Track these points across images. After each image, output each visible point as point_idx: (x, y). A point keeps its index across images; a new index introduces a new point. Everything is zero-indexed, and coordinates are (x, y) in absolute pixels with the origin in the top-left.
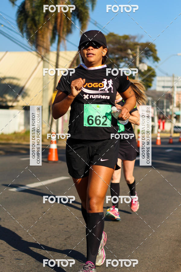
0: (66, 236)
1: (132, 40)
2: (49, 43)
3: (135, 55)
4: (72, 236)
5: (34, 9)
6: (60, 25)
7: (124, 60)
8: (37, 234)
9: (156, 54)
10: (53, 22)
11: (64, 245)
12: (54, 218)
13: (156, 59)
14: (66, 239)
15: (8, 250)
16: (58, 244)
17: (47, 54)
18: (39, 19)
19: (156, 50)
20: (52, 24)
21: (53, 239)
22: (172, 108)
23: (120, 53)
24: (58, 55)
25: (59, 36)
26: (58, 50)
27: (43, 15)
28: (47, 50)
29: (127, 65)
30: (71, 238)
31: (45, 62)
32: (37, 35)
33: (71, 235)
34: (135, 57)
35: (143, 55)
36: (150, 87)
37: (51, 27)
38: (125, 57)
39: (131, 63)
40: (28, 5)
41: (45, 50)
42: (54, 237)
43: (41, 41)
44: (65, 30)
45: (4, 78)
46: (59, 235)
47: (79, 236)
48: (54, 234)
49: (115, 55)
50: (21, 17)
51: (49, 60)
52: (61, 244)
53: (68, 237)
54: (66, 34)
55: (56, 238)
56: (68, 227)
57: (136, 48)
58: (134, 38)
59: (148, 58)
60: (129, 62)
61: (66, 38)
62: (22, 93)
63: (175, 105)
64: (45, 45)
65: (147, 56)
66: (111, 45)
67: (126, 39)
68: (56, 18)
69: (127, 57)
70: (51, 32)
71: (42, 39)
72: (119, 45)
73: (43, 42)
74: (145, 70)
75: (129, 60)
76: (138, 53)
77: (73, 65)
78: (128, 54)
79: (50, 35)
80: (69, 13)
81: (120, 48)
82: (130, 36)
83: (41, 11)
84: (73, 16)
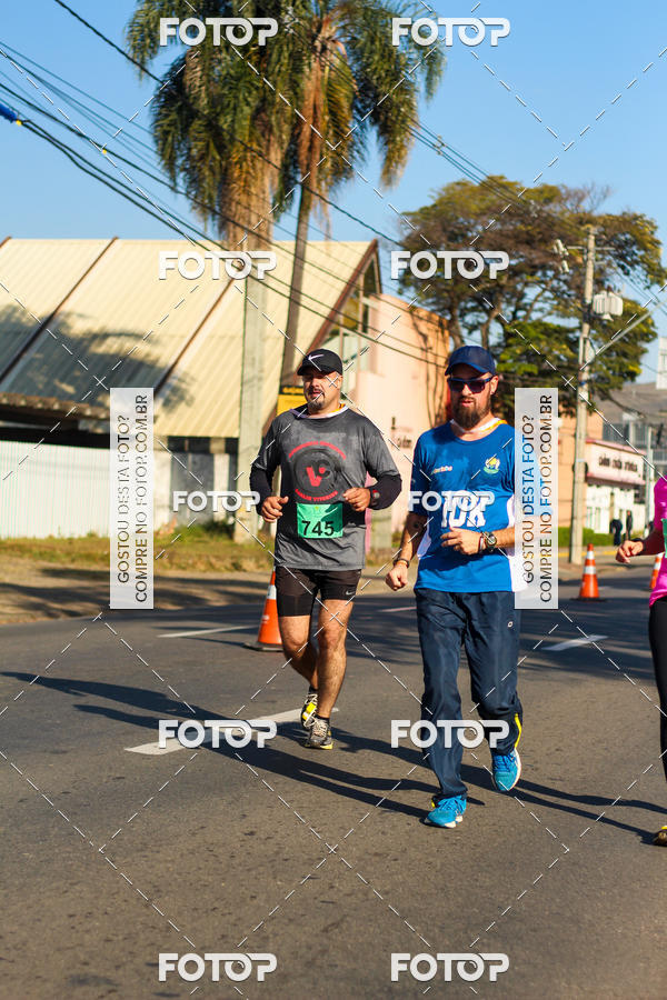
0: (326, 918)
1: (570, 206)
2: (269, 213)
3: (580, 260)
4: (348, 919)
5: (216, 90)
6: (311, 149)
7: (539, 274)
8: (227, 911)
9: (657, 256)
10: (286, 138)
11: (320, 951)
12: (286, 856)
13: (658, 275)
14: (326, 930)
15: (132, 962)
16: (300, 947)
18: (233, 121)
19: (656, 243)
20: (281, 143)
21: (282, 929)
24: (299, 259)
25: (305, 187)
26: (299, 238)
27: (247, 110)
28: (262, 240)
29: (548, 294)
30: (344, 926)
32: (225, 180)
33: (345, 916)
34: (579, 269)
35: (609, 258)
36: (632, 375)
37: (276, 156)
38: (544, 267)
39: (563, 287)
40: (195, 77)
41: (254, 240)
42: (286, 921)
43: (238, 203)
44: (328, 165)
45: (103, 336)
46: (303, 915)
47: (371, 920)
48: (287, 911)
50: (167, 116)
52: (309, 947)
53: (333, 924)
54: (329, 177)
55: (292, 926)
56: (332, 887)
57: (587, 233)
58: (580, 196)
59: (627, 274)
60: (555, 284)
62: (166, 392)
64: (254, 218)
65: (622, 263)
66: (492, 222)
67: (548, 201)
68: (297, 124)
69: (551, 268)
70: (276, 172)
71: (244, 198)
72: (522, 222)
73: (248, 208)
74: (612, 316)
75: (556, 277)
76: (591, 255)
77: (353, 289)
78: (554, 256)
79: (272, 183)
80: (345, 104)
81: (527, 233)
82: (563, 191)
83: (241, 97)
84: (358, 117)
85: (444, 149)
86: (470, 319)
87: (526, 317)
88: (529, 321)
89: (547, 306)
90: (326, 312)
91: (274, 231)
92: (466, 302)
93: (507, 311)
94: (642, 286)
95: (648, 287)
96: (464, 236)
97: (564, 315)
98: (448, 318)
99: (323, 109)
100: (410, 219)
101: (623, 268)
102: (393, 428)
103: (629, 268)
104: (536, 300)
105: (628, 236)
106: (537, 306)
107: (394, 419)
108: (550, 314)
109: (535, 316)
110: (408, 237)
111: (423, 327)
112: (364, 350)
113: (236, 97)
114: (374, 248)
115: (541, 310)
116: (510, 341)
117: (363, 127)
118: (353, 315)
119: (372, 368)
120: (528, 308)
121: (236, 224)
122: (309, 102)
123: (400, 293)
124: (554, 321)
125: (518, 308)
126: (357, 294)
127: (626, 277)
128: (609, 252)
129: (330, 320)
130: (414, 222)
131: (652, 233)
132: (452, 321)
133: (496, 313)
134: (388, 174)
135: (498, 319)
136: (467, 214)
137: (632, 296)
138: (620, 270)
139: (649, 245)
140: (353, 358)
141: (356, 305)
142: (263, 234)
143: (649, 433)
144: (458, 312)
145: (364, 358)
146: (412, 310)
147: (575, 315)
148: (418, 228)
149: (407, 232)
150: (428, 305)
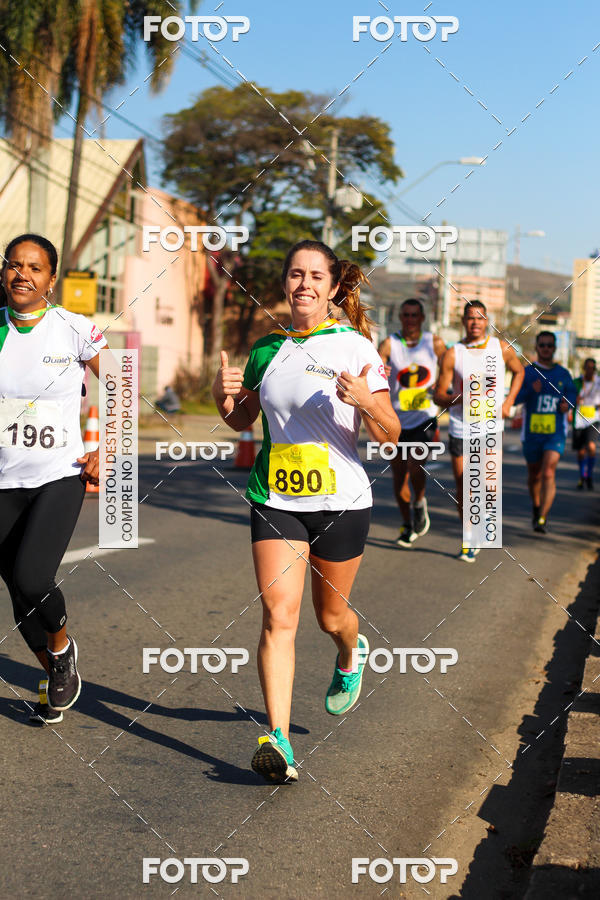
1: (313, 109)
2: (49, 115)
3: (324, 159)
6: (87, 59)
7: (286, 171)
9: (390, 155)
10: (66, 48)
13: (391, 172)
17: (41, 150)
18: (20, 36)
19: (390, 144)
20: (61, 52)
22: (438, 330)
23: (273, 149)
24: (77, 155)
25: (83, 94)
26: (77, 137)
27: (32, 24)
28: (44, 139)
29: (295, 188)
31: (34, 174)
32: (11, 86)
34: (323, 167)
35: (349, 156)
36: (369, 260)
37: (56, 64)
38: (290, 164)
39: (308, 181)
41: (36, 138)
43: (24, 106)
44: (103, 73)
49: (259, 155)
51: (48, 168)
54: (104, 84)
57: (330, 135)
58: (322, 101)
59: (364, 170)
60: (300, 179)
61: (103, 101)
63: (446, 320)
64: (36, 120)
65: (360, 161)
66: (244, 123)
67: (295, 105)
68: (75, 36)
69: (297, 165)
70: (56, 78)
71: (27, 102)
72: (272, 124)
73: (31, 110)
74: (354, 209)
75: (301, 172)
76: (334, 154)
77: (122, 184)
78: (300, 154)
79: (53, 88)
80: (117, 18)
81: (276, 134)
82: (308, 97)
83: (27, 12)
84: (129, 30)
85: (209, 63)
86: (224, 209)
87: (275, 209)
88: (277, 212)
89: (293, 199)
90: (99, 201)
91: (55, 131)
92: (221, 194)
93: (258, 202)
94: (377, 181)
95: (382, 183)
96: (219, 136)
97: (309, 206)
98: (205, 208)
99: (98, 23)
100: (172, 119)
101: (360, 164)
102: (158, 307)
103: (365, 165)
104: (284, 193)
105: (365, 137)
106: (284, 198)
107: (158, 300)
108: (296, 205)
109: (283, 207)
110: (172, 137)
111: (182, 217)
112: (131, 238)
113: (22, 12)
114: (140, 146)
115: (288, 202)
116: (262, 229)
117: (133, 39)
118: (122, 205)
119: (139, 252)
120: (277, 201)
121: (21, 124)
122: (86, 17)
123: (163, 185)
124: (300, 212)
125: (268, 200)
126: (124, 188)
127: (363, 174)
128: (350, 153)
129: (103, 209)
130: (176, 123)
131: (386, 134)
132: (209, 212)
133: (247, 205)
134: (156, 82)
135: (251, 210)
136: (223, 116)
137: (369, 190)
138: (358, 168)
139: (384, 146)
140: (122, 244)
141: (124, 197)
142: (45, 133)
143: (383, 312)
144: (213, 204)
145: (131, 245)
146: (173, 202)
147: (319, 207)
148: (179, 128)
149: (170, 132)
150: (187, 197)
